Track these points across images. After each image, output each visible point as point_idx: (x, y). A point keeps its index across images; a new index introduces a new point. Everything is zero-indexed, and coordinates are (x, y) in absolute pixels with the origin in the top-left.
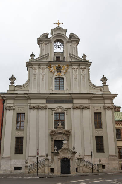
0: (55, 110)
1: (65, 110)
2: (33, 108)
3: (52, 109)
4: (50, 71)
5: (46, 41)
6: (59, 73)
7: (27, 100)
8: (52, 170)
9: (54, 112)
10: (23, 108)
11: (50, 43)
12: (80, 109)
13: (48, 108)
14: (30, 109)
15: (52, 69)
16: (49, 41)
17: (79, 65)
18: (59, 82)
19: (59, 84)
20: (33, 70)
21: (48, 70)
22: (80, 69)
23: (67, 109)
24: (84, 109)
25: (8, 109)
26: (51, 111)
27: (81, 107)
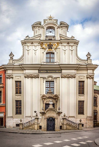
0: (46, 79)
1: (54, 79)
2: (27, 77)
3: (44, 78)
4: (42, 48)
5: (39, 27)
6: (50, 49)
7: (22, 71)
8: (40, 127)
9: (45, 80)
10: (20, 77)
11: (42, 29)
12: (67, 77)
13: (40, 77)
14: (25, 77)
15: (44, 46)
16: (41, 27)
17: (68, 43)
18: (50, 56)
19: (50, 58)
20: (26, 47)
21: (40, 47)
22: (69, 46)
23: (56, 78)
24: (71, 77)
25: (8, 78)
26: (43, 80)
27: (68, 76)
